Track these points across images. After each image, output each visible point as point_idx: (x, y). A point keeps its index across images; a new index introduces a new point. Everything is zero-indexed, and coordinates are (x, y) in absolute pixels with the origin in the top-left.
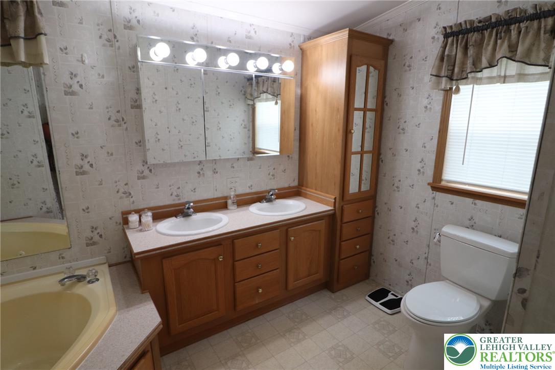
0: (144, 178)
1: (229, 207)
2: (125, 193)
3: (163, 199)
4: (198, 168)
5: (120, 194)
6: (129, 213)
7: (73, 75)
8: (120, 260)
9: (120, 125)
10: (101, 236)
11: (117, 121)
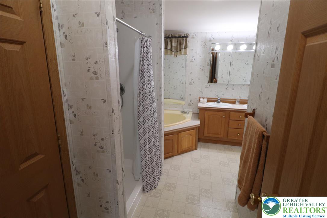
0: (207, 88)
1: (236, 103)
2: (201, 92)
3: (212, 96)
4: (226, 87)
5: (200, 92)
6: (201, 98)
7: (193, 57)
8: (197, 112)
9: (203, 71)
10: (192, 103)
11: (202, 69)
